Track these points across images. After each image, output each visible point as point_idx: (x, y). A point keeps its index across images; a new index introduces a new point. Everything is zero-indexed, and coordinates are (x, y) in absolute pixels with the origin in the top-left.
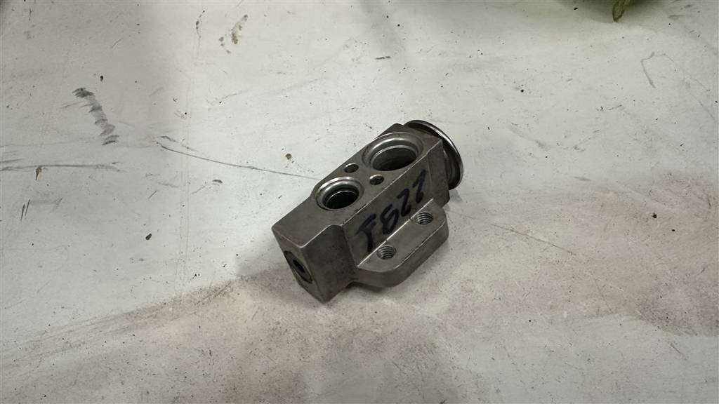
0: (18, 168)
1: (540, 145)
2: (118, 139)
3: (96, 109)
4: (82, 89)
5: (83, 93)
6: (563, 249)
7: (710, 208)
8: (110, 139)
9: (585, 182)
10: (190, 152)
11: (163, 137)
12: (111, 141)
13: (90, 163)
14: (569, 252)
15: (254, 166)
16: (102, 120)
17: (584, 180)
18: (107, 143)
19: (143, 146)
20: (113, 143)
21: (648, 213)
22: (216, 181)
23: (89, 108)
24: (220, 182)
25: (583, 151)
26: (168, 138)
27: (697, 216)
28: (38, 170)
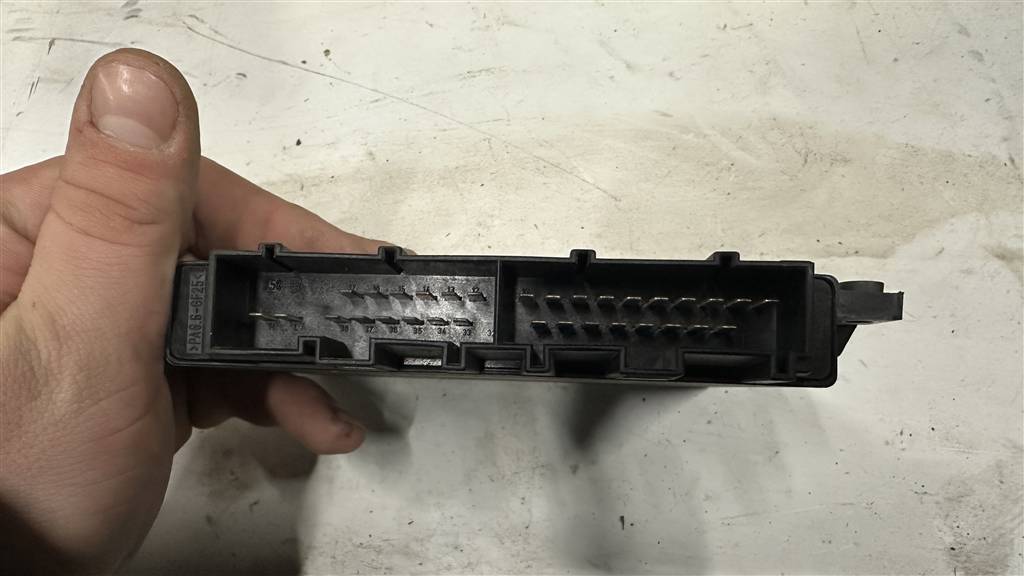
0: (31, 39)
1: (629, 66)
2: (141, 14)
6: (605, 192)
7: (803, 166)
8: (132, 14)
9: (663, 117)
10: (218, 38)
11: (191, 16)
12: (132, 16)
13: (106, 41)
14: (613, 197)
15: (284, 59)
17: (665, 115)
18: (128, 18)
19: (167, 25)
20: (134, 19)
21: (725, 162)
22: (240, 74)
24: (244, 76)
25: (678, 79)
26: (197, 18)
27: (783, 173)
28: (51, 44)
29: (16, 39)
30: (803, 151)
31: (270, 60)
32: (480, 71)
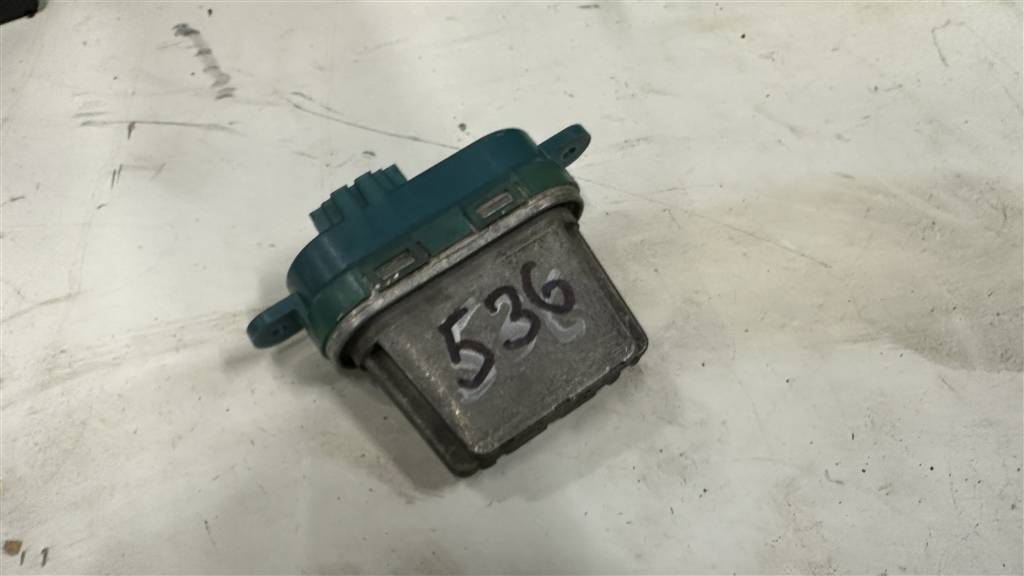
0: (105, 123)
1: (793, 129)
2: (235, 93)
3: (204, 52)
4: (184, 26)
5: (185, 31)
6: (814, 260)
8: (225, 93)
9: (847, 179)
10: (331, 114)
11: (296, 94)
12: (226, 94)
13: (200, 122)
14: (821, 264)
15: (415, 135)
16: (213, 67)
17: (847, 176)
18: (220, 97)
19: (269, 104)
20: (228, 99)
21: (926, 222)
22: (366, 153)
23: (195, 51)
24: (372, 154)
25: (848, 141)
26: (302, 95)
27: (988, 229)
28: (131, 127)
29: (84, 124)
30: (1000, 206)
31: (399, 136)
32: (638, 140)
